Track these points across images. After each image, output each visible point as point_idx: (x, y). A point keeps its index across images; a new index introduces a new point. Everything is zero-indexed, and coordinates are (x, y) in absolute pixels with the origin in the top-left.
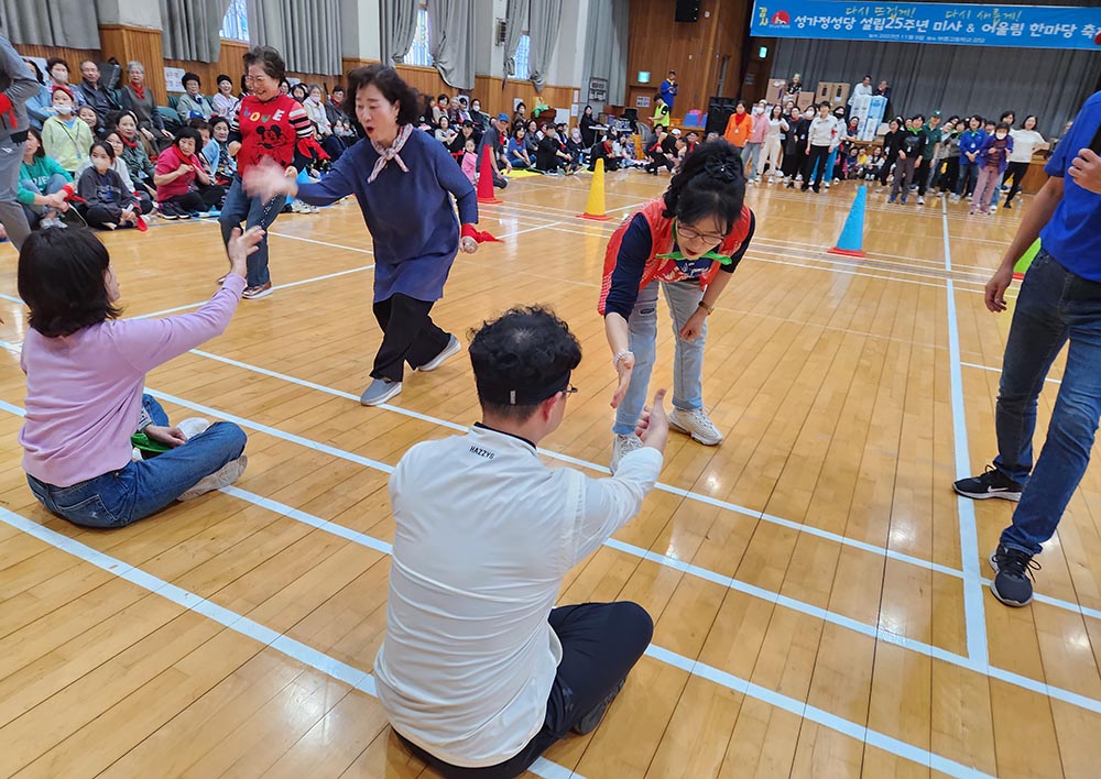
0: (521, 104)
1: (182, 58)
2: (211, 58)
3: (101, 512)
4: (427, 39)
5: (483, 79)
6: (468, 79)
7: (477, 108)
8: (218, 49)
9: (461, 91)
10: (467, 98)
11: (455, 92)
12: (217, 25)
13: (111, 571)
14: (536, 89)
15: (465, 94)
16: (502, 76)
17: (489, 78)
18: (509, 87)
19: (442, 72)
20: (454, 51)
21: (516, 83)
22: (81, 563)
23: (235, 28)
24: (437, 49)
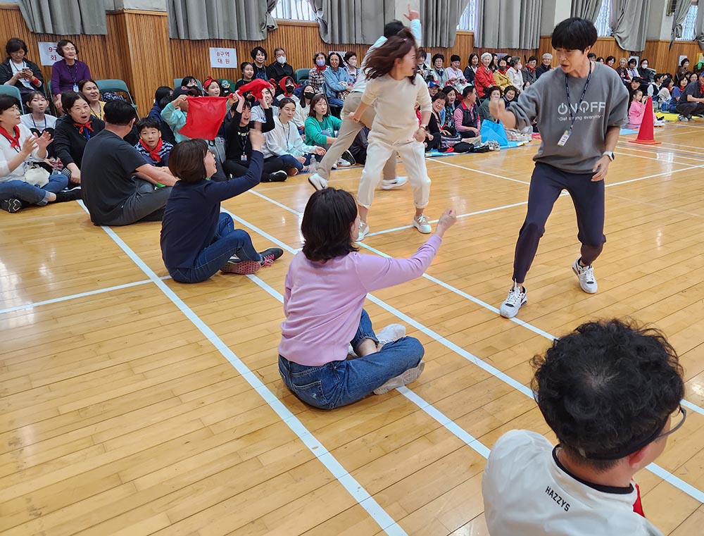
0: (685, 60)
1: (431, 46)
2: (449, 45)
3: (319, 395)
4: (608, 17)
5: (653, 43)
6: (639, 43)
7: (645, 66)
8: (454, 38)
9: (632, 53)
10: (637, 58)
11: (628, 54)
12: (456, 22)
13: (312, 450)
14: (700, 47)
15: (636, 55)
16: (669, 38)
17: (658, 41)
18: (676, 48)
19: (618, 40)
20: (630, 23)
21: (682, 44)
22: (296, 439)
23: (468, 22)
24: (616, 24)
